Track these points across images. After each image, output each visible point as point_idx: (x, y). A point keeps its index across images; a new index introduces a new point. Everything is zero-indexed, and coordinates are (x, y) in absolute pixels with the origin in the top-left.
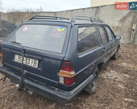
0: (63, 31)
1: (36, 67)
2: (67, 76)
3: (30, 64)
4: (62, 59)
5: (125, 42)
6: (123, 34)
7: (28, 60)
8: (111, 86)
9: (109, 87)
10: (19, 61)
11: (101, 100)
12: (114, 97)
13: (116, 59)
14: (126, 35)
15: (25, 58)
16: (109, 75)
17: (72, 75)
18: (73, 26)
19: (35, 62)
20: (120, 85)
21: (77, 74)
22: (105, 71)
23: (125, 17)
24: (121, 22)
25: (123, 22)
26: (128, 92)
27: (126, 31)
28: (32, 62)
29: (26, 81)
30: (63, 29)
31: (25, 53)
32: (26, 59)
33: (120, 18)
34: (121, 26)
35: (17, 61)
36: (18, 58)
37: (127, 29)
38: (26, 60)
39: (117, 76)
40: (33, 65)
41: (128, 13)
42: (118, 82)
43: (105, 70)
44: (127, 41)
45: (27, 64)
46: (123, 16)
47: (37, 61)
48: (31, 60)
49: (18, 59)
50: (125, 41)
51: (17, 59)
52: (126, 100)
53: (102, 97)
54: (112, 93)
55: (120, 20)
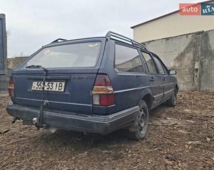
0: (97, 46)
1: (63, 90)
2: (103, 92)
3: (54, 89)
4: (96, 72)
5: (188, 88)
6: (183, 77)
7: (50, 85)
8: (168, 132)
9: (165, 133)
10: (38, 89)
11: (154, 145)
12: (173, 142)
13: (175, 106)
14: (187, 78)
15: (46, 83)
16: (165, 122)
17: (110, 91)
18: (109, 39)
19: (61, 85)
20: (181, 131)
21: (115, 92)
22: (159, 119)
23: (182, 53)
24: (178, 61)
25: (181, 60)
26: (193, 136)
27: (187, 72)
28: (56, 86)
29: (47, 113)
30: (96, 44)
31: (47, 75)
32: (48, 83)
33: (176, 55)
34: (179, 67)
35: (36, 89)
36: (37, 85)
37: (187, 70)
38: (48, 86)
39: (176, 122)
40: (57, 90)
41: (186, 48)
42: (178, 127)
43: (159, 117)
44: (190, 87)
45: (49, 90)
46: (180, 53)
47: (63, 84)
48: (55, 83)
49: (37, 87)
50: (186, 86)
51: (35, 86)
52: (190, 143)
53: (155, 143)
54: (169, 139)
55: (177, 58)
